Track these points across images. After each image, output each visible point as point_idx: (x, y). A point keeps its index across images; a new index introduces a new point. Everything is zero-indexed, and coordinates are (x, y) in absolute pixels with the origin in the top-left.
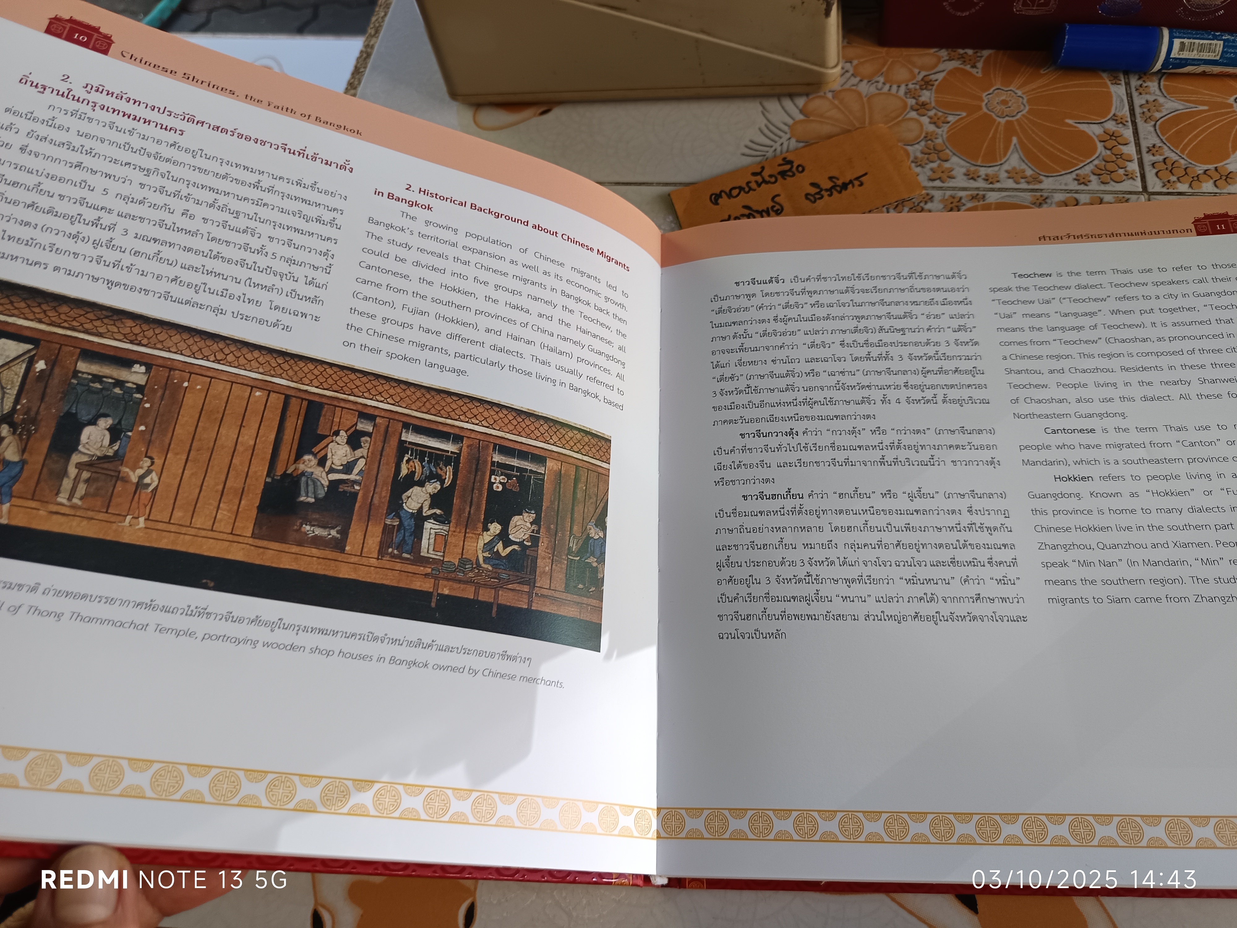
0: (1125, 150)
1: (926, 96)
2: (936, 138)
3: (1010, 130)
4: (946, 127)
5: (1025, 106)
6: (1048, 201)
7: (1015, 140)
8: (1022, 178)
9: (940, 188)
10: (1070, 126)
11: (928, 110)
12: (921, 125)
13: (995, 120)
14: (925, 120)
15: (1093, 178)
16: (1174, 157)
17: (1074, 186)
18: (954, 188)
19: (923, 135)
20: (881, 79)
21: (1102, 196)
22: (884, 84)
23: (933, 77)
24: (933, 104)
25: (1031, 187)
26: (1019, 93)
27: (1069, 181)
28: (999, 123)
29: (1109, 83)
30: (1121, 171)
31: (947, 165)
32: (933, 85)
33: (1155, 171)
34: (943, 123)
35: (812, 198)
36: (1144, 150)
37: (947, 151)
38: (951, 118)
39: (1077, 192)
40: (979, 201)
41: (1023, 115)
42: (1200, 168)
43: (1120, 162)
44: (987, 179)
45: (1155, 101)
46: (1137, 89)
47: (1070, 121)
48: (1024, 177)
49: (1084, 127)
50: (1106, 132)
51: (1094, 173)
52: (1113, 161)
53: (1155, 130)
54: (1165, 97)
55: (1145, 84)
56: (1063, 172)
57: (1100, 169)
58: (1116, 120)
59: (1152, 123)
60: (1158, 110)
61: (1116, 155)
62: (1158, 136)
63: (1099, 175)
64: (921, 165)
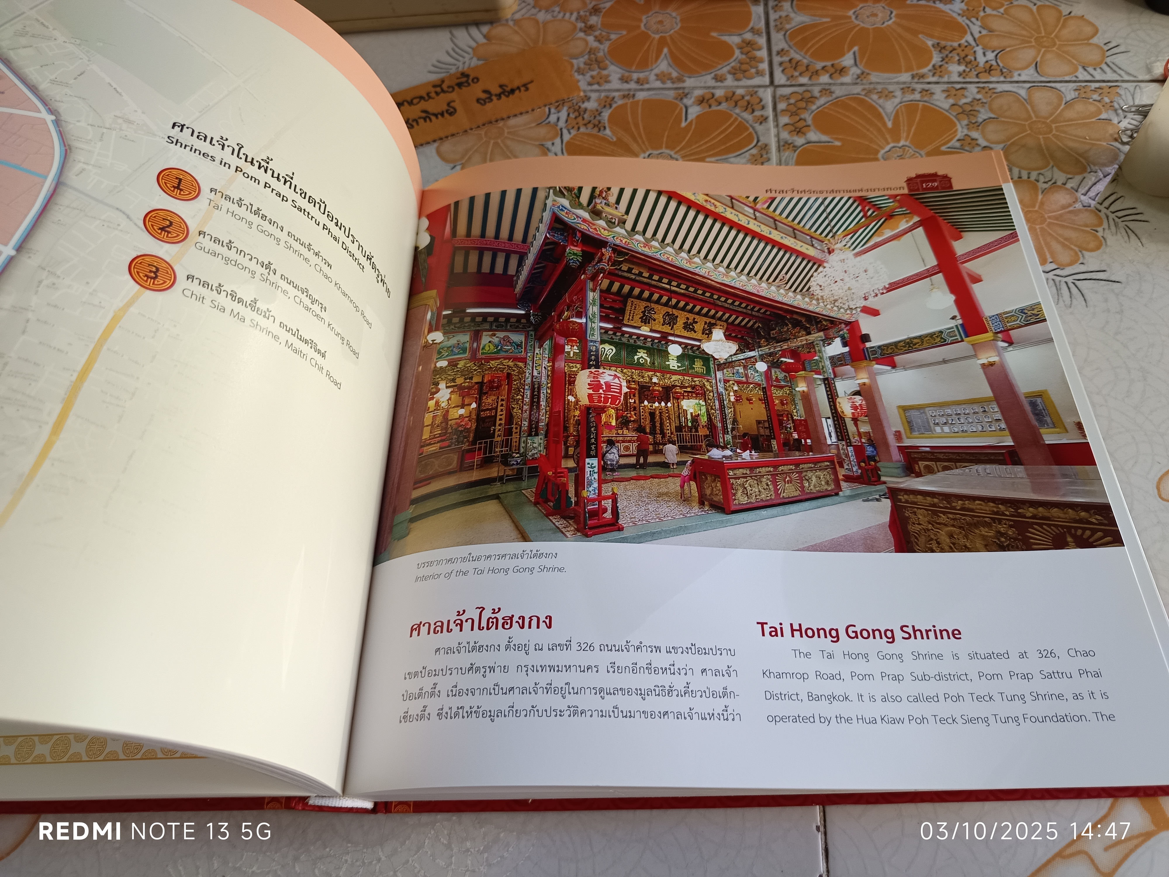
0: (758, 54)
1: (594, 20)
2: (599, 52)
3: (662, 42)
4: (607, 44)
5: (677, 24)
6: (689, 96)
7: (666, 50)
8: (668, 79)
9: (598, 91)
10: (713, 37)
11: (594, 31)
12: (587, 43)
13: (650, 36)
14: (591, 39)
15: (730, 77)
16: (798, 57)
17: (712, 83)
18: (609, 90)
19: (588, 50)
20: (557, 9)
21: (734, 90)
22: (559, 12)
23: (602, 6)
24: (599, 26)
25: (675, 86)
26: (674, 14)
27: (708, 80)
28: (654, 38)
29: (750, 4)
30: (753, 71)
31: (605, 72)
32: (600, 12)
33: (781, 69)
34: (606, 40)
35: (482, 102)
36: (774, 53)
37: (607, 62)
38: (613, 37)
39: (714, 88)
40: (629, 99)
41: (675, 32)
42: (819, 65)
43: (753, 63)
44: (638, 81)
45: (787, 16)
46: (773, 8)
47: (714, 34)
48: (671, 79)
49: (725, 38)
50: (743, 41)
51: (730, 72)
52: (747, 63)
53: (785, 38)
54: (795, 13)
55: (780, 5)
56: (704, 73)
57: (736, 70)
58: (753, 32)
59: (783, 33)
60: (788, 23)
61: (750, 58)
62: (787, 42)
63: (734, 74)
64: (583, 74)
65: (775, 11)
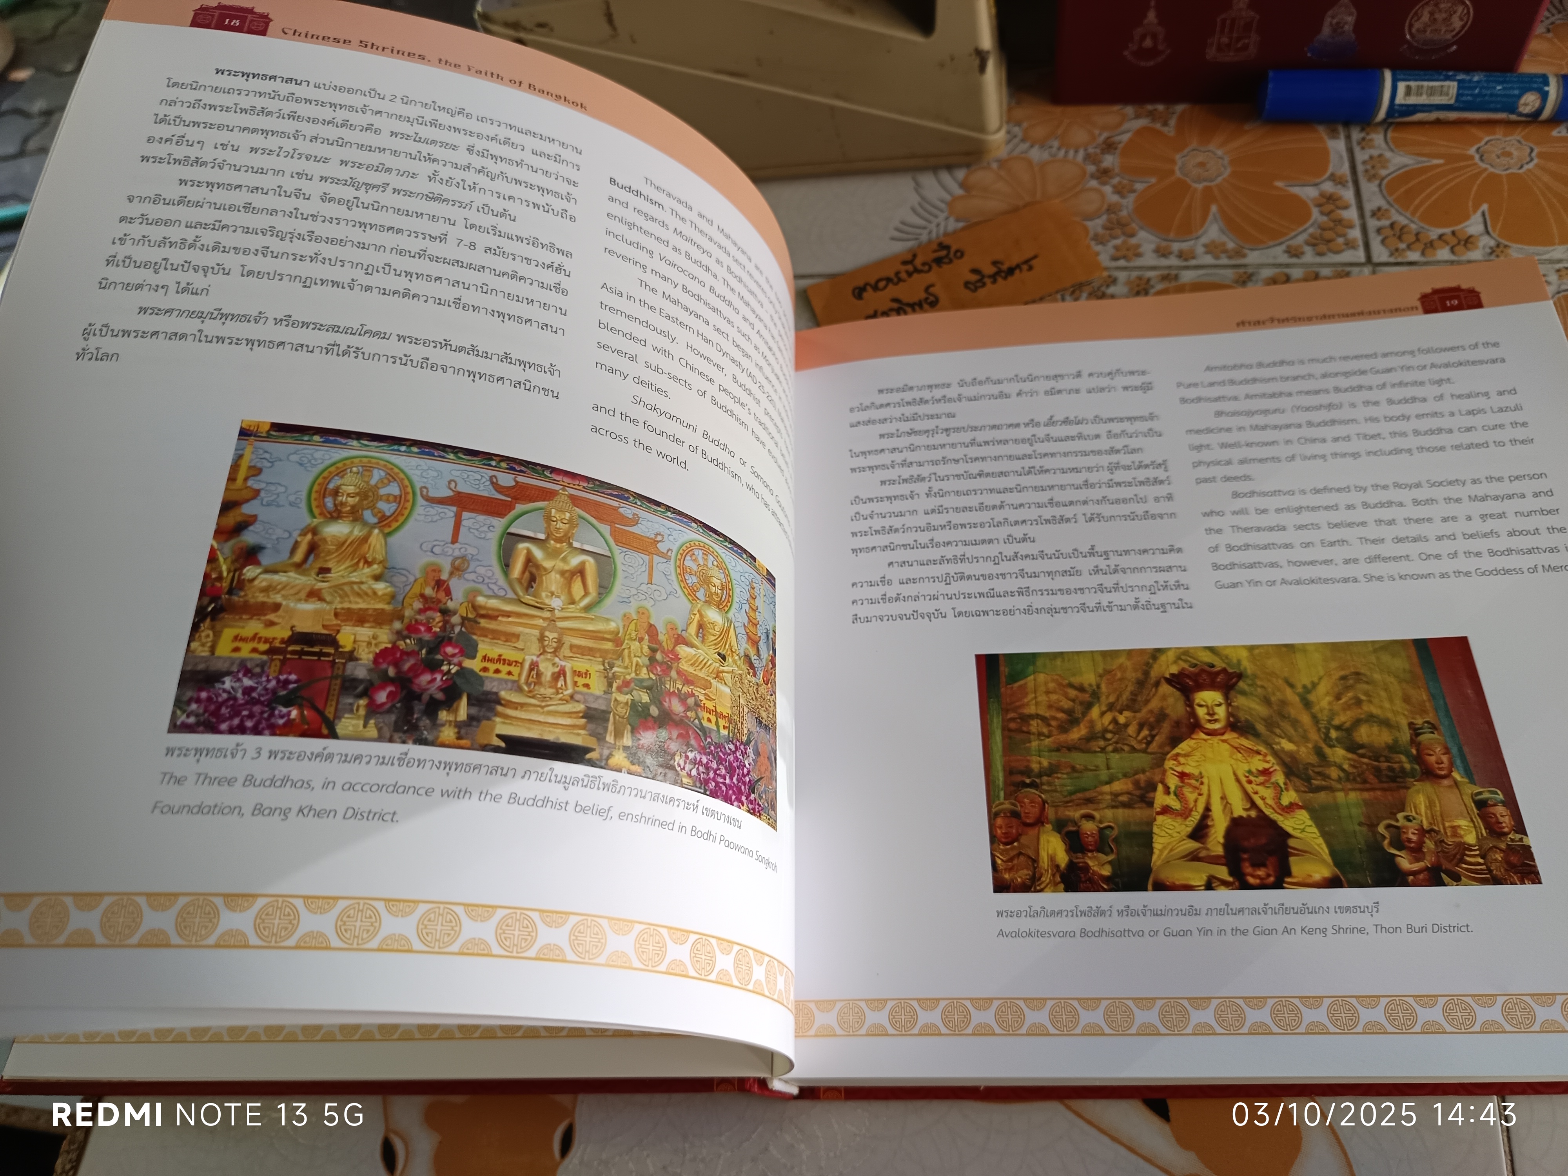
0: (1345, 215)
1: (1109, 161)
2: (1121, 210)
3: (1208, 196)
4: (1131, 198)
5: (1225, 168)
6: (1253, 278)
7: (1214, 208)
8: (1222, 252)
9: (1125, 269)
10: (1280, 189)
11: (1111, 178)
12: (1103, 196)
13: (1190, 186)
14: (1107, 190)
15: (1308, 249)
16: (1403, 221)
17: (1285, 259)
18: (1141, 268)
19: (1106, 207)
20: (1056, 143)
21: (1317, 270)
22: (1059, 148)
23: (1117, 138)
24: (1118, 170)
25: (1233, 262)
26: (1220, 152)
27: (1278, 254)
28: (1195, 190)
29: (1326, 137)
30: (1341, 240)
31: (1133, 241)
32: (1116, 148)
33: (1380, 238)
34: (1130, 192)
35: (972, 287)
36: (1368, 213)
37: (1134, 224)
38: (1138, 187)
39: (1288, 266)
40: (1170, 283)
41: (1224, 180)
42: (1434, 233)
43: (1339, 229)
44: (1181, 255)
45: (1380, 156)
46: (1359, 143)
47: (1279, 184)
48: (1225, 251)
49: (1296, 190)
50: (1322, 195)
51: (1308, 243)
52: (1330, 229)
53: (1381, 190)
54: (1392, 151)
55: (1369, 137)
56: (1271, 243)
57: (1316, 238)
58: (1334, 180)
59: (1377, 182)
60: (1384, 167)
61: (1334, 221)
62: (1384, 197)
63: (1314, 245)
64: (1102, 243)
65: (1363, 148)
